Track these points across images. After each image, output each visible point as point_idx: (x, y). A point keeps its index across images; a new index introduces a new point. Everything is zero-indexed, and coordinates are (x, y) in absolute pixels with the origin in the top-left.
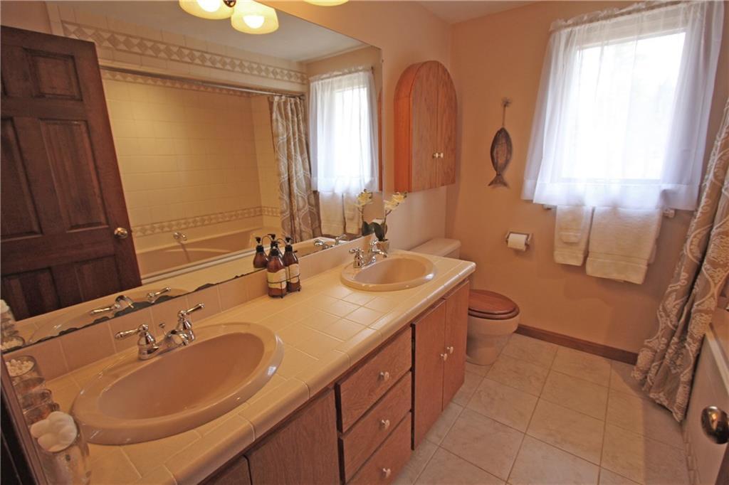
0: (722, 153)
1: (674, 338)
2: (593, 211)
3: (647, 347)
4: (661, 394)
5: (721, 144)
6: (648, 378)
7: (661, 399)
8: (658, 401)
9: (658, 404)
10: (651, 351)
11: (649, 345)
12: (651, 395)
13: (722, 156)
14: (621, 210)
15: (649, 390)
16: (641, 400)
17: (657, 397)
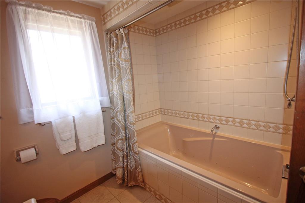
0: (119, 83)
1: (128, 158)
2: (74, 118)
3: (118, 168)
4: (132, 182)
5: (117, 80)
6: (125, 179)
7: (133, 184)
8: (132, 186)
9: (133, 186)
10: (121, 168)
11: (119, 166)
12: (130, 185)
13: (119, 84)
14: (87, 113)
15: (128, 184)
16: (126, 191)
17: (131, 184)
